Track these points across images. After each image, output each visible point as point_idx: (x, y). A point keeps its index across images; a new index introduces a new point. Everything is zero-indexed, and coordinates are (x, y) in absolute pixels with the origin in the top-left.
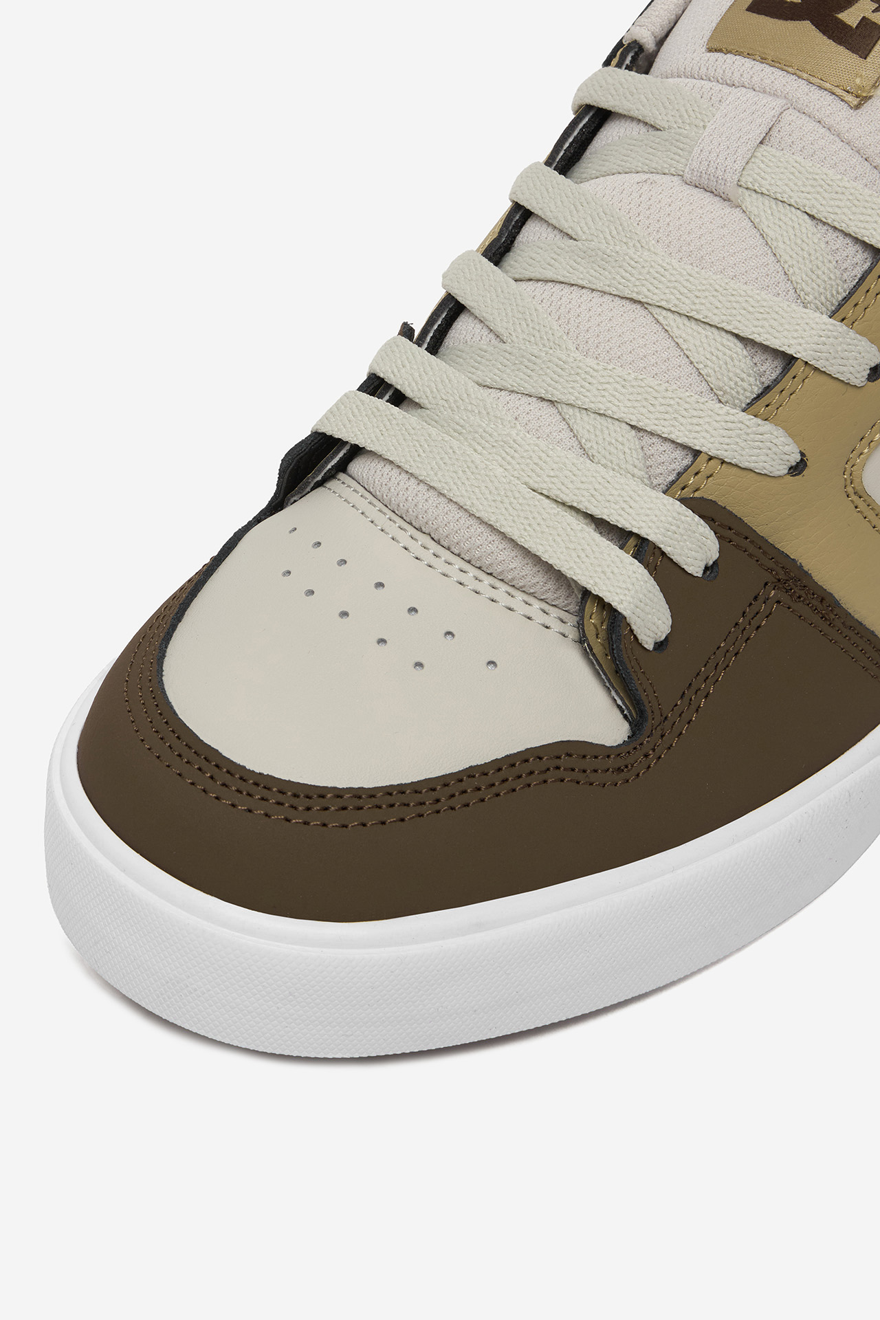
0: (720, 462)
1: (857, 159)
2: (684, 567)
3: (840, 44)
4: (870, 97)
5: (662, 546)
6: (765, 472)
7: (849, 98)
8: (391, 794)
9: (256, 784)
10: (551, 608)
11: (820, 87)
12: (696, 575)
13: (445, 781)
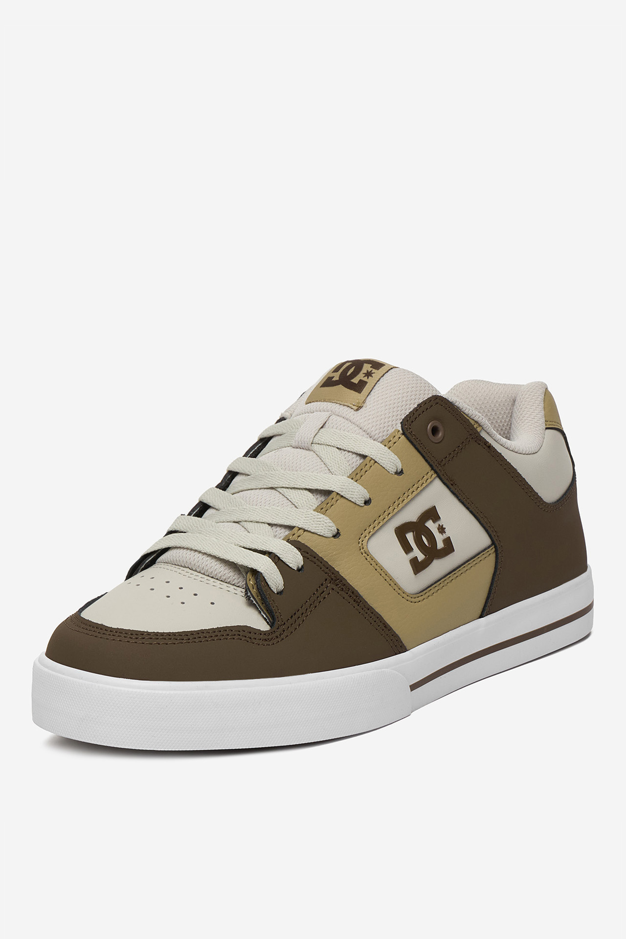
0: (303, 531)
1: (357, 428)
2: (288, 564)
3: (351, 390)
4: (362, 406)
5: (278, 555)
6: (321, 534)
7: (354, 407)
8: (170, 635)
9: (116, 632)
10: (238, 588)
11: (344, 405)
12: (293, 568)
13: (192, 633)
